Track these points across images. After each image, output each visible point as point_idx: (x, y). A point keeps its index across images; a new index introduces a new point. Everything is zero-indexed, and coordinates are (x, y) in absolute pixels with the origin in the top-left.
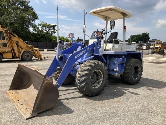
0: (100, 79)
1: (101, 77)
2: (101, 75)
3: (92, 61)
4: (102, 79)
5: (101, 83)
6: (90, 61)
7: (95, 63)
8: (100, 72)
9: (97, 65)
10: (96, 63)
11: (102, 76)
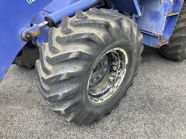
0: (118, 71)
1: (121, 64)
2: (123, 59)
3: (98, 15)
4: (125, 70)
5: (121, 81)
6: (90, 18)
7: (107, 27)
8: (122, 53)
9: (114, 34)
10: (113, 24)
11: (127, 63)
